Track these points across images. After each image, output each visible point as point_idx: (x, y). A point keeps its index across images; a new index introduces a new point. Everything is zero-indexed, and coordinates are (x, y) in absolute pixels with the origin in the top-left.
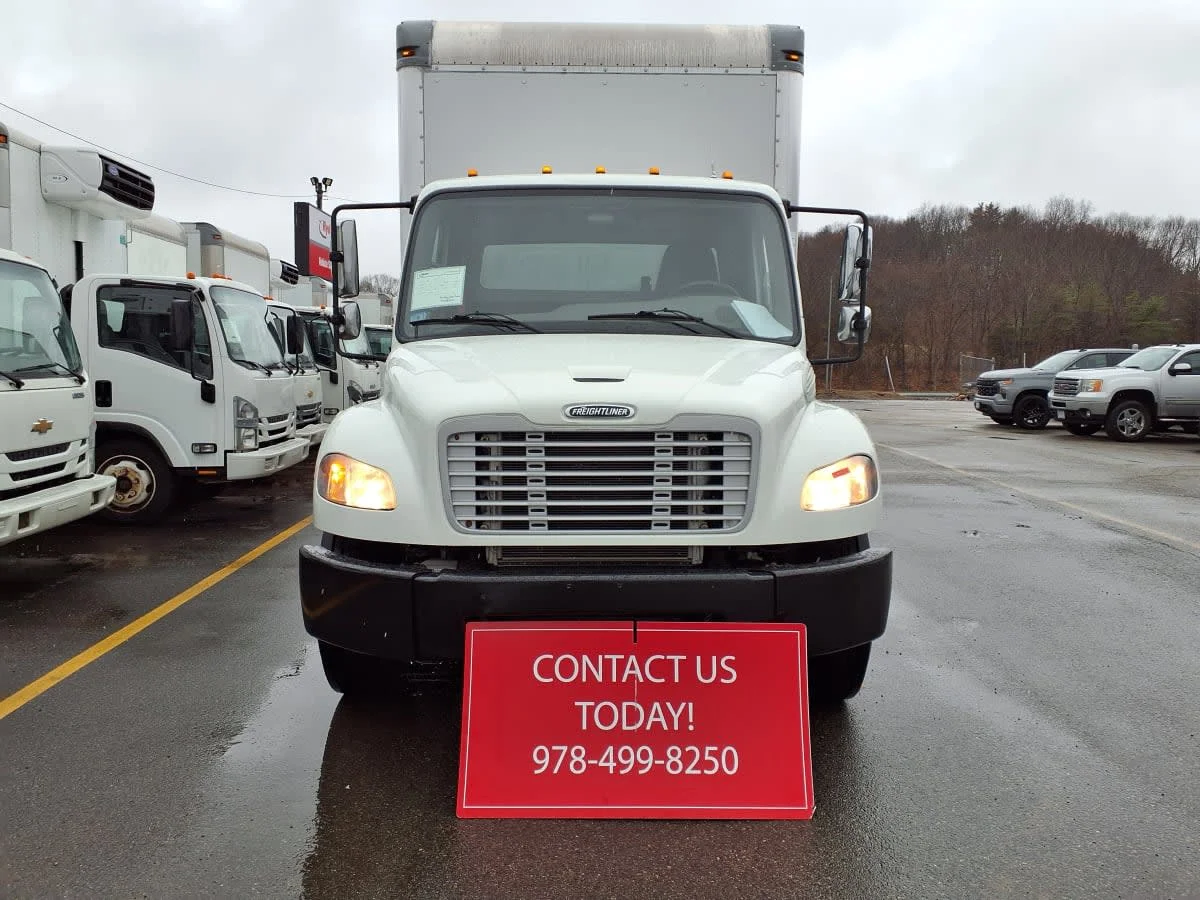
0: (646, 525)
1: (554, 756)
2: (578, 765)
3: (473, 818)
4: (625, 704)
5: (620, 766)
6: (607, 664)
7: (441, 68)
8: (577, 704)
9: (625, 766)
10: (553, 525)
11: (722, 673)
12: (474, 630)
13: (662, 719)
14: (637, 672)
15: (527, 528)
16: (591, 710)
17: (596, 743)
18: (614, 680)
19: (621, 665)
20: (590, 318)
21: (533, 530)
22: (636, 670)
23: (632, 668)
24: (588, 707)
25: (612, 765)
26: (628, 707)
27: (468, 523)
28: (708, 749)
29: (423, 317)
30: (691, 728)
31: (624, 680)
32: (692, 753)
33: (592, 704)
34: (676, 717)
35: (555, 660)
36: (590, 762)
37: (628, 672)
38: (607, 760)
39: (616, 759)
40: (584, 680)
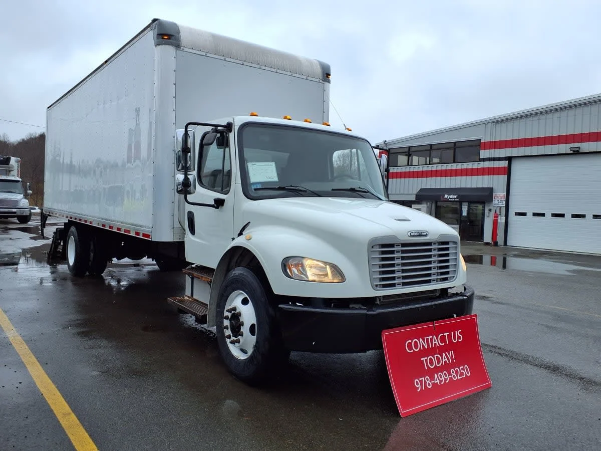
0: (429, 281)
1: (421, 382)
2: (429, 384)
3: (407, 416)
4: (435, 356)
5: (441, 381)
6: (427, 340)
7: (186, 49)
8: (422, 359)
9: (442, 381)
10: (404, 284)
11: (459, 338)
12: (385, 334)
13: (446, 360)
14: (437, 342)
15: (395, 286)
16: (426, 360)
17: (431, 373)
18: (431, 347)
19: (432, 339)
20: (333, 190)
21: (397, 287)
22: (436, 341)
23: (435, 341)
24: (425, 360)
25: (438, 381)
26: (436, 357)
27: (377, 286)
28: (461, 367)
29: (259, 186)
30: (454, 361)
31: (433, 346)
32: (457, 370)
33: (426, 358)
34: (450, 358)
35: (412, 341)
36: (432, 382)
37: (434, 343)
38: (436, 380)
39: (439, 379)
40: (422, 349)
